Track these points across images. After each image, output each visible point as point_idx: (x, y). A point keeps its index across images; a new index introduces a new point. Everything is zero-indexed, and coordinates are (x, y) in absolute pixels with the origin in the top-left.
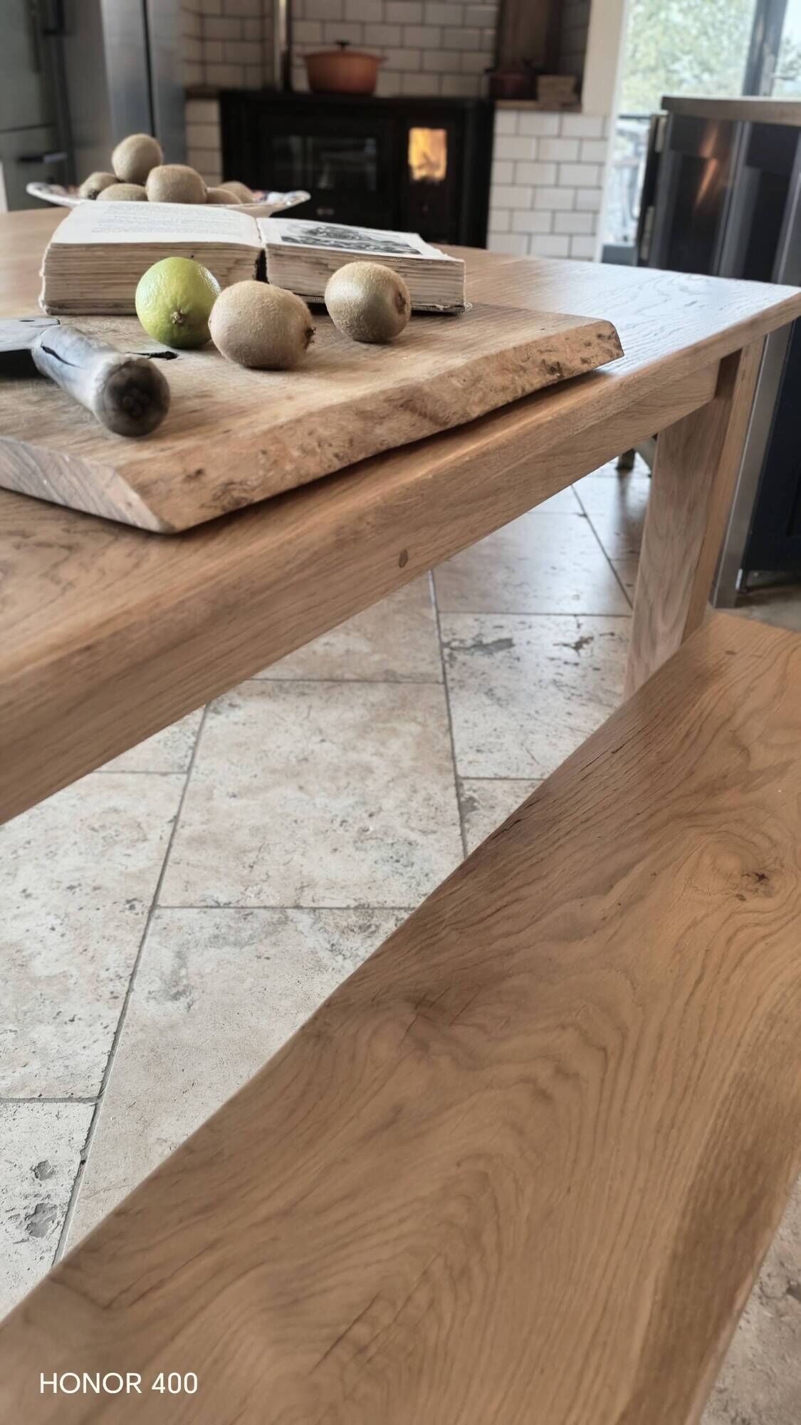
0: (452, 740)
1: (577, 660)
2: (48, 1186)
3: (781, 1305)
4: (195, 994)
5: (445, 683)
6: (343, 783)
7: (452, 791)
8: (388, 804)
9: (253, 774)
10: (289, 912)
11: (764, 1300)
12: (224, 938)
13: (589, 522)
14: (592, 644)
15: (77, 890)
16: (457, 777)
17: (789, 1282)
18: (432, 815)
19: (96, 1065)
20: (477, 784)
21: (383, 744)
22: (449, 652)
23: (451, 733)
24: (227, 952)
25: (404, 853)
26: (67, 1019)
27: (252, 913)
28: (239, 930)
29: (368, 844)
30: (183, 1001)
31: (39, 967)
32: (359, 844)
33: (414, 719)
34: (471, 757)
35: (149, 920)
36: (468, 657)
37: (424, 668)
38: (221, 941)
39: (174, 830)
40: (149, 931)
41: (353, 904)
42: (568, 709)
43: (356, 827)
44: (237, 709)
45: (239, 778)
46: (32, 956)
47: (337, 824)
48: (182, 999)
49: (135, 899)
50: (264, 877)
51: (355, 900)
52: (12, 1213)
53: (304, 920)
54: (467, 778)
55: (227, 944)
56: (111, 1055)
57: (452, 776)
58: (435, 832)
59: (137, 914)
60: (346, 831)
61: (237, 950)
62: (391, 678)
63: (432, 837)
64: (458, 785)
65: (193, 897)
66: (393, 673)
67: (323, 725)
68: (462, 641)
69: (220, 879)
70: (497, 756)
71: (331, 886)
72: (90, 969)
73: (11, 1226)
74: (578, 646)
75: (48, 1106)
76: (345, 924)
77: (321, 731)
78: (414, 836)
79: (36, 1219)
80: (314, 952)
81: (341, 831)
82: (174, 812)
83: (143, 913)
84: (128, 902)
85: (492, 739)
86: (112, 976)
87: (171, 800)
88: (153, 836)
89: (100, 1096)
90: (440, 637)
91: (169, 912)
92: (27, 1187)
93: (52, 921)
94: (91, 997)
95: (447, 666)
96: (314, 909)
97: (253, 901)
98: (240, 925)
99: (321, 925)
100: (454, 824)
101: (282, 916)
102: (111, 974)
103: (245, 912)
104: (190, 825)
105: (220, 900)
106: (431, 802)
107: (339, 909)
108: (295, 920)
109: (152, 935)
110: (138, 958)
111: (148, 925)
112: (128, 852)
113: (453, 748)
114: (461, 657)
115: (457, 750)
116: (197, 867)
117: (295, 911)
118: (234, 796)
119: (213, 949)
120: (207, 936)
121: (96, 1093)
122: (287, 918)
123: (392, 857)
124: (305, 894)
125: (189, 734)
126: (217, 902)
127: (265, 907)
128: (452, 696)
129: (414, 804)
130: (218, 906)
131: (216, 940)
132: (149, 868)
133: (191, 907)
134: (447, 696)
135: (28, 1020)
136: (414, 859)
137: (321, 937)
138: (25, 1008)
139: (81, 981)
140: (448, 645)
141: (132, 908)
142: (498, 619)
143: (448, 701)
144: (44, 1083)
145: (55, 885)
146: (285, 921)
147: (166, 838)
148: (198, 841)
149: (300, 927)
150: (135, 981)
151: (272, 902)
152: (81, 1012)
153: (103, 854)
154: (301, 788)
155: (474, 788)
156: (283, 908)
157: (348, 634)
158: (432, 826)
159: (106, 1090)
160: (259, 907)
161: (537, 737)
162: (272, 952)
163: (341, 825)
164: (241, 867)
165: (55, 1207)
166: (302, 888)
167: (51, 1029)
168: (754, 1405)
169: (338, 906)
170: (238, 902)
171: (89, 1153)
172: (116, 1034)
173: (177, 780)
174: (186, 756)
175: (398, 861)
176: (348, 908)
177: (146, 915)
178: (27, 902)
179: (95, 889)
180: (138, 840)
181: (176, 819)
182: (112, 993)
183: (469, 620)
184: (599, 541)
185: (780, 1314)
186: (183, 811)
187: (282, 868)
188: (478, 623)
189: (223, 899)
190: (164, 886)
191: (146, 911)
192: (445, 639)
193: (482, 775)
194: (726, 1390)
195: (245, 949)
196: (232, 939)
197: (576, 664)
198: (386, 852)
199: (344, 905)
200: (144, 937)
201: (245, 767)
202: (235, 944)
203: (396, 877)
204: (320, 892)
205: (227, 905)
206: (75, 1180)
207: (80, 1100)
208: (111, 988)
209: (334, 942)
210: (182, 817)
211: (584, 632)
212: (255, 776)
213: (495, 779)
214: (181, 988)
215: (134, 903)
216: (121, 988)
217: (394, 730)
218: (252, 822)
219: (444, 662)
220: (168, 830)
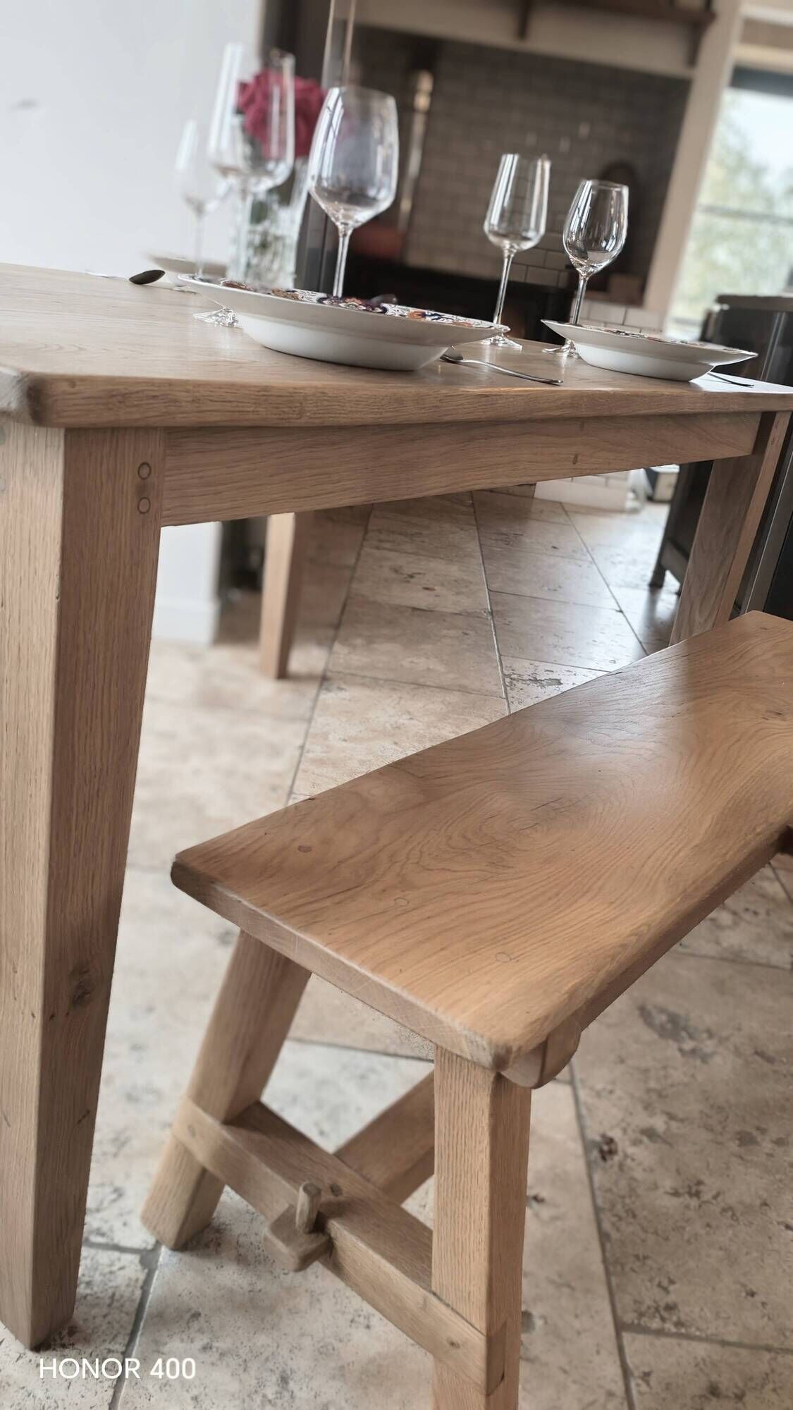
3: (749, 1059)
5: (507, 698)
9: (359, 730)
11: (737, 1055)
13: (625, 616)
17: (756, 1050)
21: (459, 727)
22: (510, 680)
33: (483, 717)
35: (287, 799)
36: (525, 686)
37: (490, 687)
39: (301, 756)
44: (343, 691)
45: (348, 731)
59: (278, 794)
62: (463, 690)
66: (465, 687)
67: (411, 710)
68: (520, 675)
77: (409, 713)
82: (301, 743)
87: (298, 737)
88: (287, 753)
90: (502, 671)
91: (302, 796)
95: (508, 688)
104: (313, 752)
112: (268, 760)
114: (519, 685)
116: (321, 776)
125: (308, 701)
128: (512, 707)
132: (285, 771)
134: (509, 706)
140: (508, 676)
141: (274, 791)
142: (549, 667)
145: (216, 770)
147: (297, 756)
148: (321, 762)
154: (396, 743)
157: (428, 658)
168: (727, 1102)
173: (301, 727)
174: (307, 712)
179: (247, 777)
180: (275, 754)
181: (302, 747)
183: (526, 663)
184: (633, 630)
185: (748, 1063)
186: (307, 744)
188: (533, 666)
190: (297, 783)
191: (285, 793)
192: (507, 673)
194: (707, 1091)
201: (352, 725)
210: (307, 746)
212: (360, 732)
215: (276, 788)
217: (467, 720)
218: (360, 757)
219: (505, 686)
220: (297, 753)
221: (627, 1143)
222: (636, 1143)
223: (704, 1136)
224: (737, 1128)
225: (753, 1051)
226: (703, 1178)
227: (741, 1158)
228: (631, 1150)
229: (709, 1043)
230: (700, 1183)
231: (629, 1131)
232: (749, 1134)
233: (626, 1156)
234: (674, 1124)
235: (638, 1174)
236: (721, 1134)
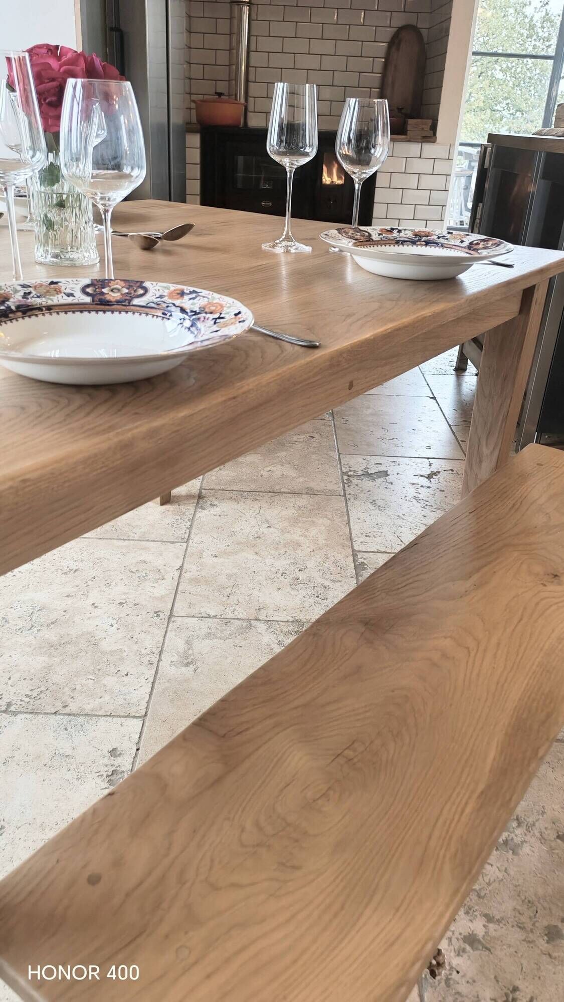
0: (350, 529)
1: (429, 485)
2: (118, 761)
3: (553, 844)
4: (199, 664)
5: (345, 496)
6: (282, 551)
7: (351, 558)
8: (311, 564)
9: (227, 544)
11: (543, 842)
12: (214, 635)
13: (437, 402)
14: (439, 476)
15: (125, 605)
16: (353, 550)
17: (558, 833)
18: (338, 572)
19: (143, 699)
20: (366, 555)
21: (307, 530)
22: (347, 477)
23: (349, 525)
24: (216, 642)
25: (322, 592)
26: (123, 674)
27: (230, 622)
29: (299, 587)
31: (105, 646)
32: (294, 586)
33: (326, 517)
34: (361, 539)
35: (168, 623)
36: (360, 481)
37: (330, 487)
38: (212, 636)
39: (181, 574)
40: (169, 629)
41: (291, 619)
42: (423, 513)
43: (291, 577)
44: (215, 507)
45: (218, 546)
46: (101, 640)
47: (279, 575)
48: (191, 666)
49: (159, 611)
51: (292, 617)
52: (99, 774)
53: (261, 627)
54: (360, 551)
56: (151, 694)
57: (350, 550)
58: (340, 581)
59: (161, 619)
60: (285, 579)
61: (222, 641)
62: (311, 492)
63: (339, 584)
64: (354, 555)
65: (194, 612)
66: (312, 489)
67: (269, 518)
68: (355, 472)
69: (209, 602)
70: (378, 539)
71: (277, 609)
72: (135, 648)
73: (99, 780)
74: (429, 477)
75: (115, 719)
76: (287, 630)
77: (267, 521)
78: (327, 583)
79: (112, 778)
80: (268, 644)
81: (282, 578)
82: (180, 564)
83: (164, 619)
85: (375, 530)
86: (149, 652)
87: (178, 558)
88: (168, 577)
89: (145, 716)
90: (341, 469)
91: (180, 619)
92: (106, 761)
93: (111, 621)
94: (137, 663)
95: (346, 486)
97: (230, 615)
98: (223, 628)
100: (352, 577)
101: (248, 624)
102: (148, 651)
103: (226, 621)
104: (190, 572)
105: (210, 614)
106: (338, 564)
108: (256, 626)
109: (171, 631)
110: (163, 643)
111: (168, 626)
112: (153, 585)
113: (351, 534)
114: (355, 481)
115: (353, 535)
116: (196, 595)
119: (208, 640)
120: (203, 633)
121: (143, 714)
122: (251, 625)
123: (314, 594)
125: (186, 520)
126: (209, 615)
127: (238, 619)
128: (349, 504)
129: (327, 565)
130: (209, 617)
131: (208, 636)
132: (167, 595)
133: (193, 617)
134: (346, 503)
135: (101, 673)
136: (328, 596)
137: (272, 636)
138: (98, 667)
139: (131, 654)
140: (346, 473)
141: (158, 616)
142: (378, 459)
143: (347, 507)
144: (113, 708)
145: (111, 602)
147: (176, 578)
149: (259, 630)
150: (163, 655)
151: (241, 616)
152: (131, 671)
153: (138, 586)
154: (256, 553)
155: (364, 557)
156: (249, 620)
157: (282, 465)
158: (338, 577)
159: (149, 712)
160: (234, 619)
161: (404, 529)
162: (243, 643)
163: (282, 575)
164: (222, 596)
165: (123, 772)
167: (116, 679)
168: (536, 895)
170: (221, 615)
171: (141, 745)
172: (153, 683)
173: (180, 548)
174: (185, 533)
175: (317, 597)
176: (288, 621)
177: (167, 620)
178: (96, 610)
179: (135, 605)
180: (159, 579)
181: (181, 568)
182: (149, 661)
183: (360, 459)
184: (443, 414)
185: (552, 849)
186: (185, 564)
188: (365, 461)
189: (212, 613)
190: (176, 605)
191: (167, 618)
192: (344, 470)
193: (369, 550)
194: (519, 885)
195: (227, 641)
197: (429, 487)
198: (310, 591)
200: (166, 632)
201: (222, 540)
203: (317, 605)
204: (271, 612)
205: (215, 617)
206: (134, 758)
207: (134, 717)
208: (148, 658)
210: (185, 567)
211: (434, 468)
212: (228, 546)
213: (378, 552)
214: (190, 660)
215: (159, 613)
216: (155, 659)
217: (313, 522)
218: (227, 571)
219: (344, 484)
220: (177, 574)
221: (452, 954)
222: (460, 952)
223: (518, 935)
224: (545, 923)
225: (555, 836)
226: (518, 983)
227: (550, 955)
228: (456, 961)
229: (518, 831)
230: (515, 989)
231: (454, 941)
232: (556, 927)
233: (452, 968)
234: (491, 926)
235: (463, 988)
236: (532, 931)
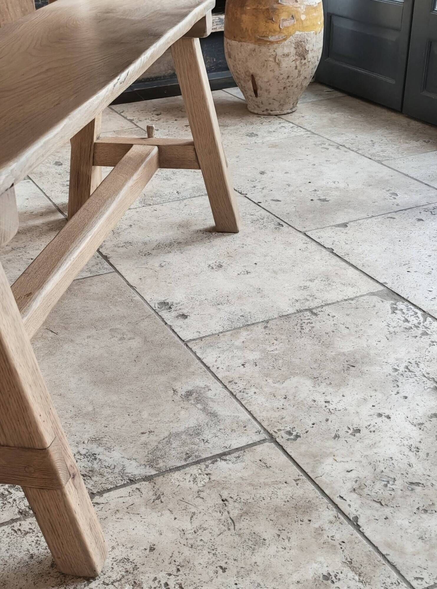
10: (153, 472)
28: (184, 444)
30: (182, 391)
50: (202, 494)
55: (186, 432)
84: (297, 436)
96: (132, 481)
99: (117, 470)
107: (109, 490)
117: (148, 474)
118: (327, 577)
124: (151, 493)
146: (151, 463)
166: (158, 498)
169: (112, 493)
187: (193, 510)
196: (183, 437)
199: (106, 495)
202: (177, 435)
209: (95, 462)
